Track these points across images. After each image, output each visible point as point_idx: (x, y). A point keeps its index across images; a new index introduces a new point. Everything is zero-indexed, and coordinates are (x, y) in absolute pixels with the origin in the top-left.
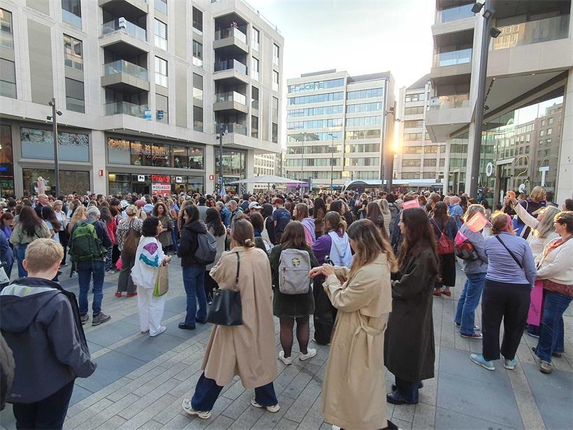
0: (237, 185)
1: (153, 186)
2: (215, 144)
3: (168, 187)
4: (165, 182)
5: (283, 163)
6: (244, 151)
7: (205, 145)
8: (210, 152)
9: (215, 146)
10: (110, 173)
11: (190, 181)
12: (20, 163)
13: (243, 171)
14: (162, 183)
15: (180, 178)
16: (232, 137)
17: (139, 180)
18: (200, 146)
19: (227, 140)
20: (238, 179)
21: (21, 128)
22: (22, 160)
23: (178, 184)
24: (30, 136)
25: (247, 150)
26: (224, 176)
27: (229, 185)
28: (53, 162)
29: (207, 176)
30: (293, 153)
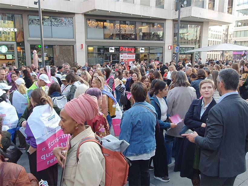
0: (192, 54)
1: (121, 55)
2: (174, 18)
3: (133, 57)
4: (130, 53)
5: (229, 36)
6: (200, 23)
7: (165, 20)
8: (169, 26)
9: (174, 21)
10: (88, 46)
11: (151, 51)
12: (29, 41)
13: (198, 42)
14: (128, 53)
15: (143, 48)
16: (190, 10)
17: (110, 51)
18: (161, 21)
19: (185, 13)
20: (193, 48)
21: (28, 15)
22: (30, 39)
23: (142, 53)
24: (34, 21)
25: (202, 22)
26: (181, 46)
27: (185, 54)
28: (40, 39)
29: (166, 46)
30: (240, 26)
